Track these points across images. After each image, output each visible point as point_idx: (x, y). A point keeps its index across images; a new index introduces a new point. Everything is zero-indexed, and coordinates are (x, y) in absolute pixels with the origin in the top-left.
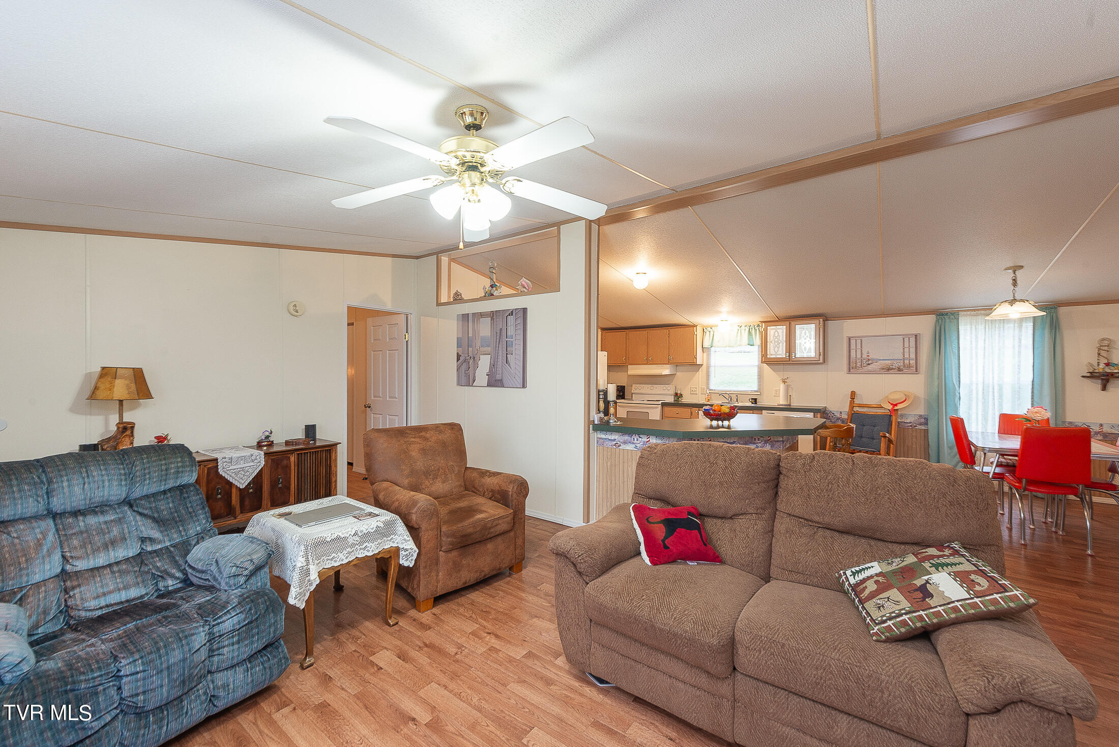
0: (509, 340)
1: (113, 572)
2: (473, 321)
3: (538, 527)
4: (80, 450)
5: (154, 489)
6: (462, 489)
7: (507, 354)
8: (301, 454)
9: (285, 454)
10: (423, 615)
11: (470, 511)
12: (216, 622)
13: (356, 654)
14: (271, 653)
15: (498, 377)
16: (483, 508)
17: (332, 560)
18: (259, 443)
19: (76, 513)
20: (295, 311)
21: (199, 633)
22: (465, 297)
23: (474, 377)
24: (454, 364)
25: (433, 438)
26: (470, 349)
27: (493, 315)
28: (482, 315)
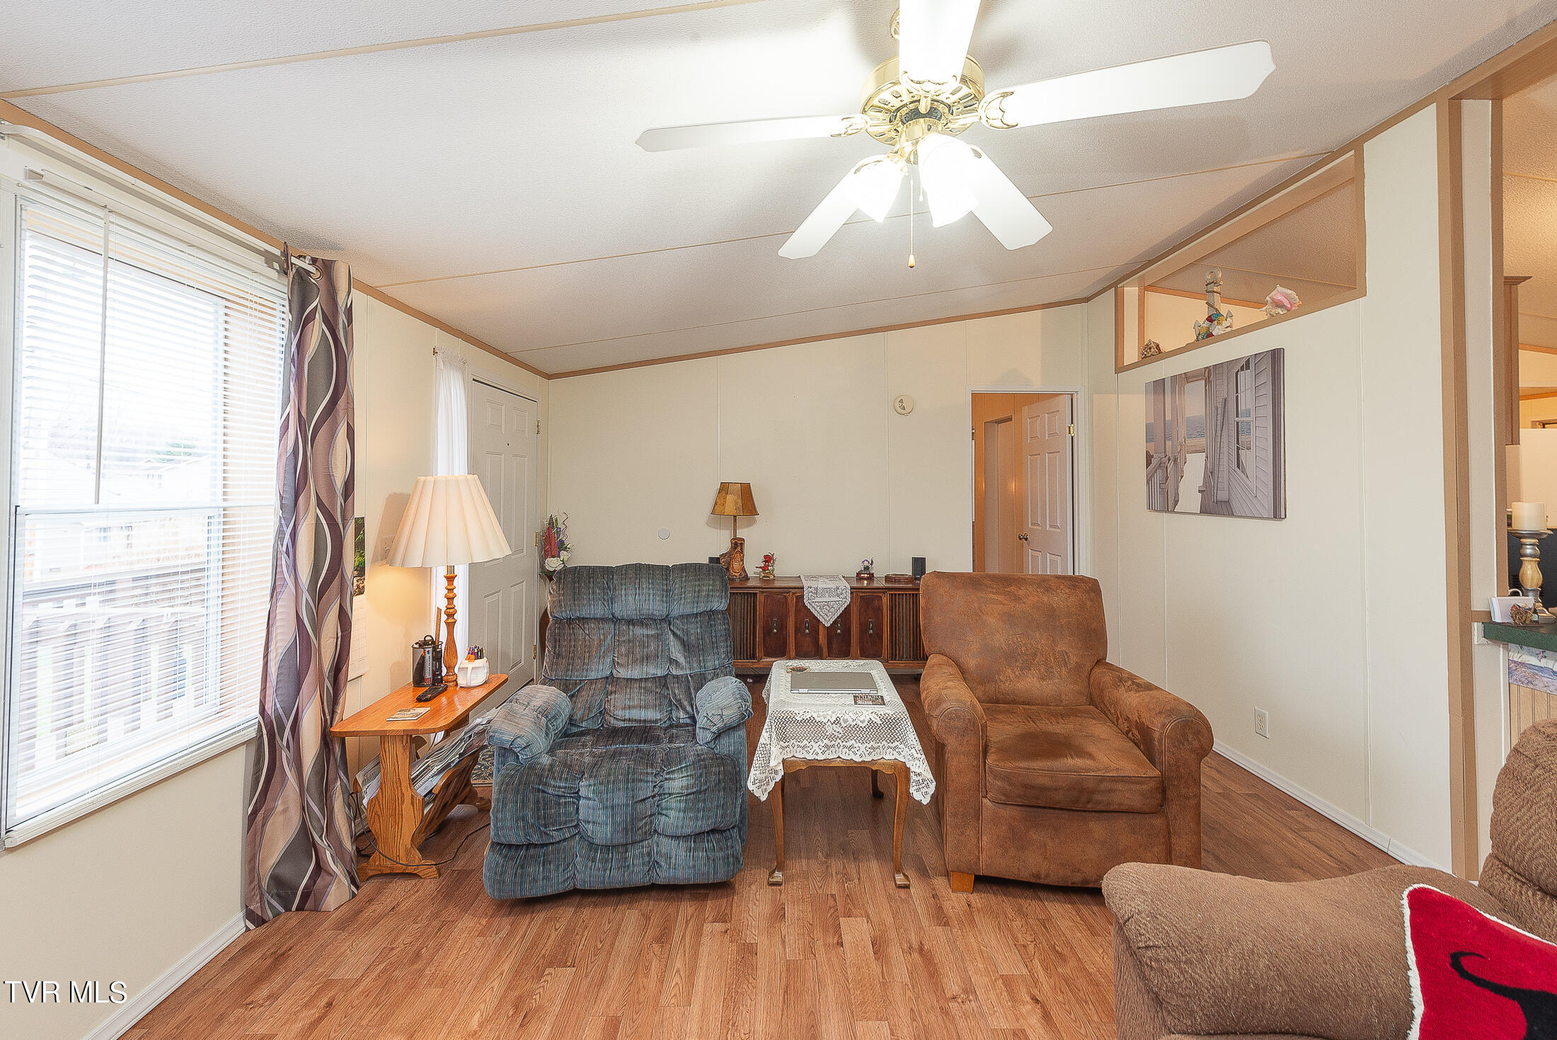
0: (1242, 419)
1: (640, 688)
2: (1173, 392)
3: (1305, 834)
4: (710, 562)
5: (688, 610)
6: (1083, 699)
7: (1238, 449)
8: (895, 594)
9: (876, 592)
10: (954, 896)
11: (1059, 747)
12: (668, 776)
13: (831, 902)
14: (718, 842)
15: (1222, 495)
16: (1092, 749)
17: (803, 748)
18: (858, 574)
19: (630, 622)
20: (902, 408)
21: (648, 782)
22: (1166, 347)
23: (1177, 495)
24: (1141, 472)
25: (1031, 598)
26: (1169, 443)
27: (1209, 375)
28: (1188, 377)
